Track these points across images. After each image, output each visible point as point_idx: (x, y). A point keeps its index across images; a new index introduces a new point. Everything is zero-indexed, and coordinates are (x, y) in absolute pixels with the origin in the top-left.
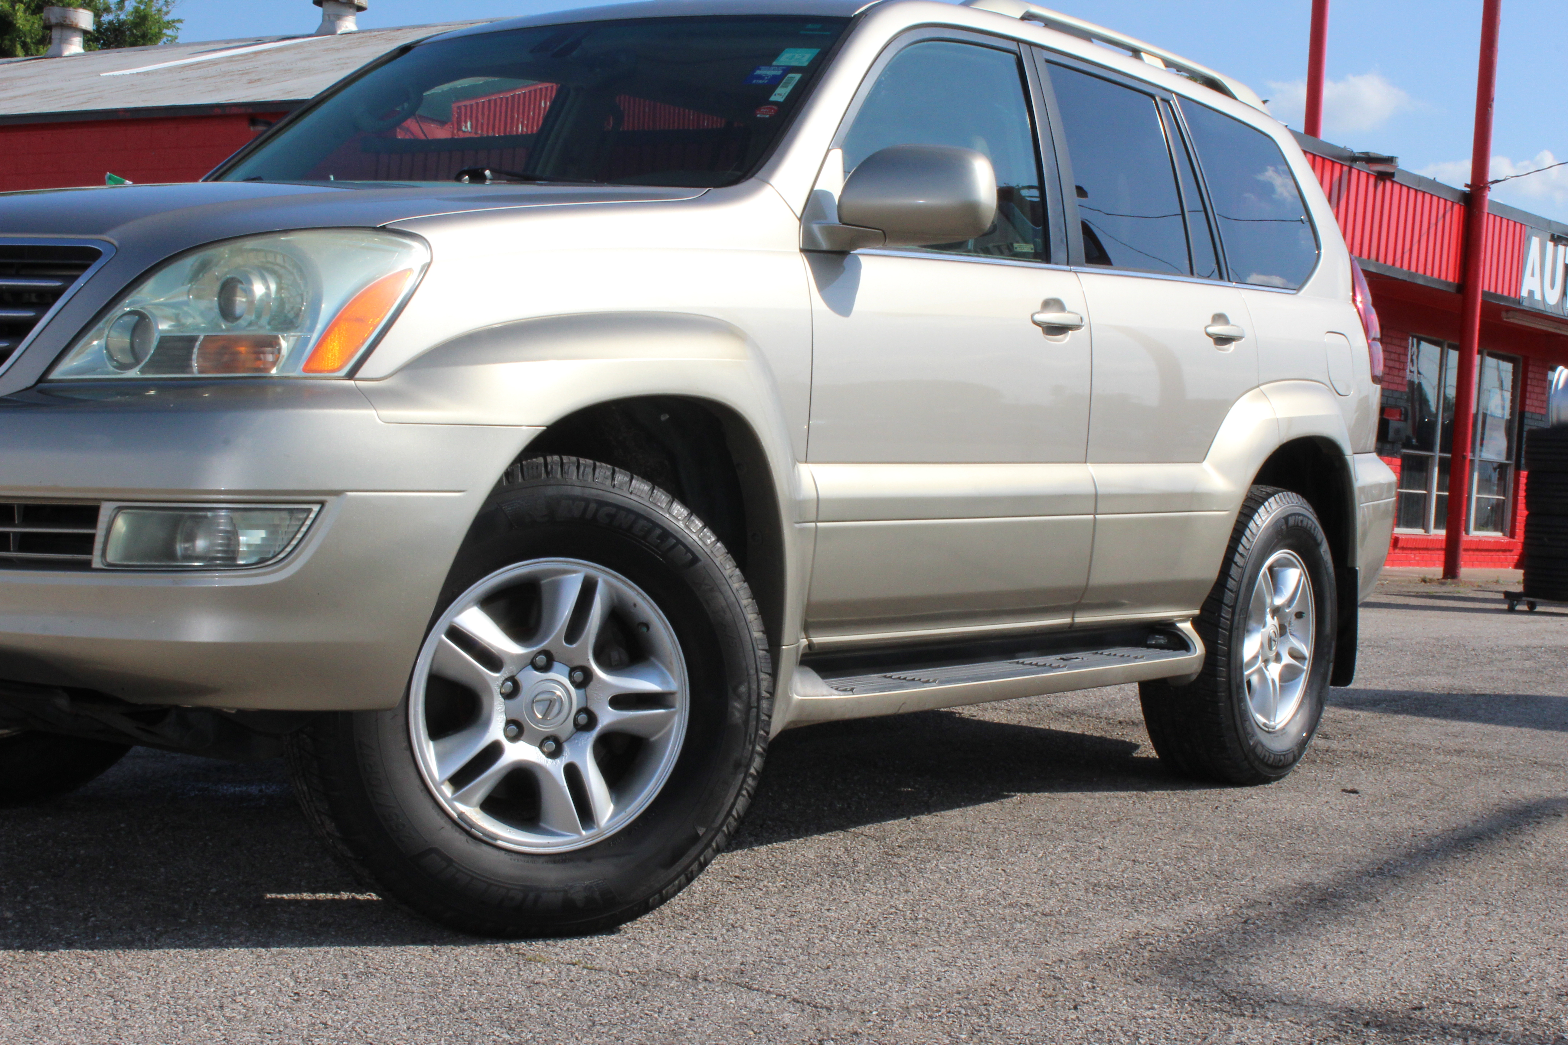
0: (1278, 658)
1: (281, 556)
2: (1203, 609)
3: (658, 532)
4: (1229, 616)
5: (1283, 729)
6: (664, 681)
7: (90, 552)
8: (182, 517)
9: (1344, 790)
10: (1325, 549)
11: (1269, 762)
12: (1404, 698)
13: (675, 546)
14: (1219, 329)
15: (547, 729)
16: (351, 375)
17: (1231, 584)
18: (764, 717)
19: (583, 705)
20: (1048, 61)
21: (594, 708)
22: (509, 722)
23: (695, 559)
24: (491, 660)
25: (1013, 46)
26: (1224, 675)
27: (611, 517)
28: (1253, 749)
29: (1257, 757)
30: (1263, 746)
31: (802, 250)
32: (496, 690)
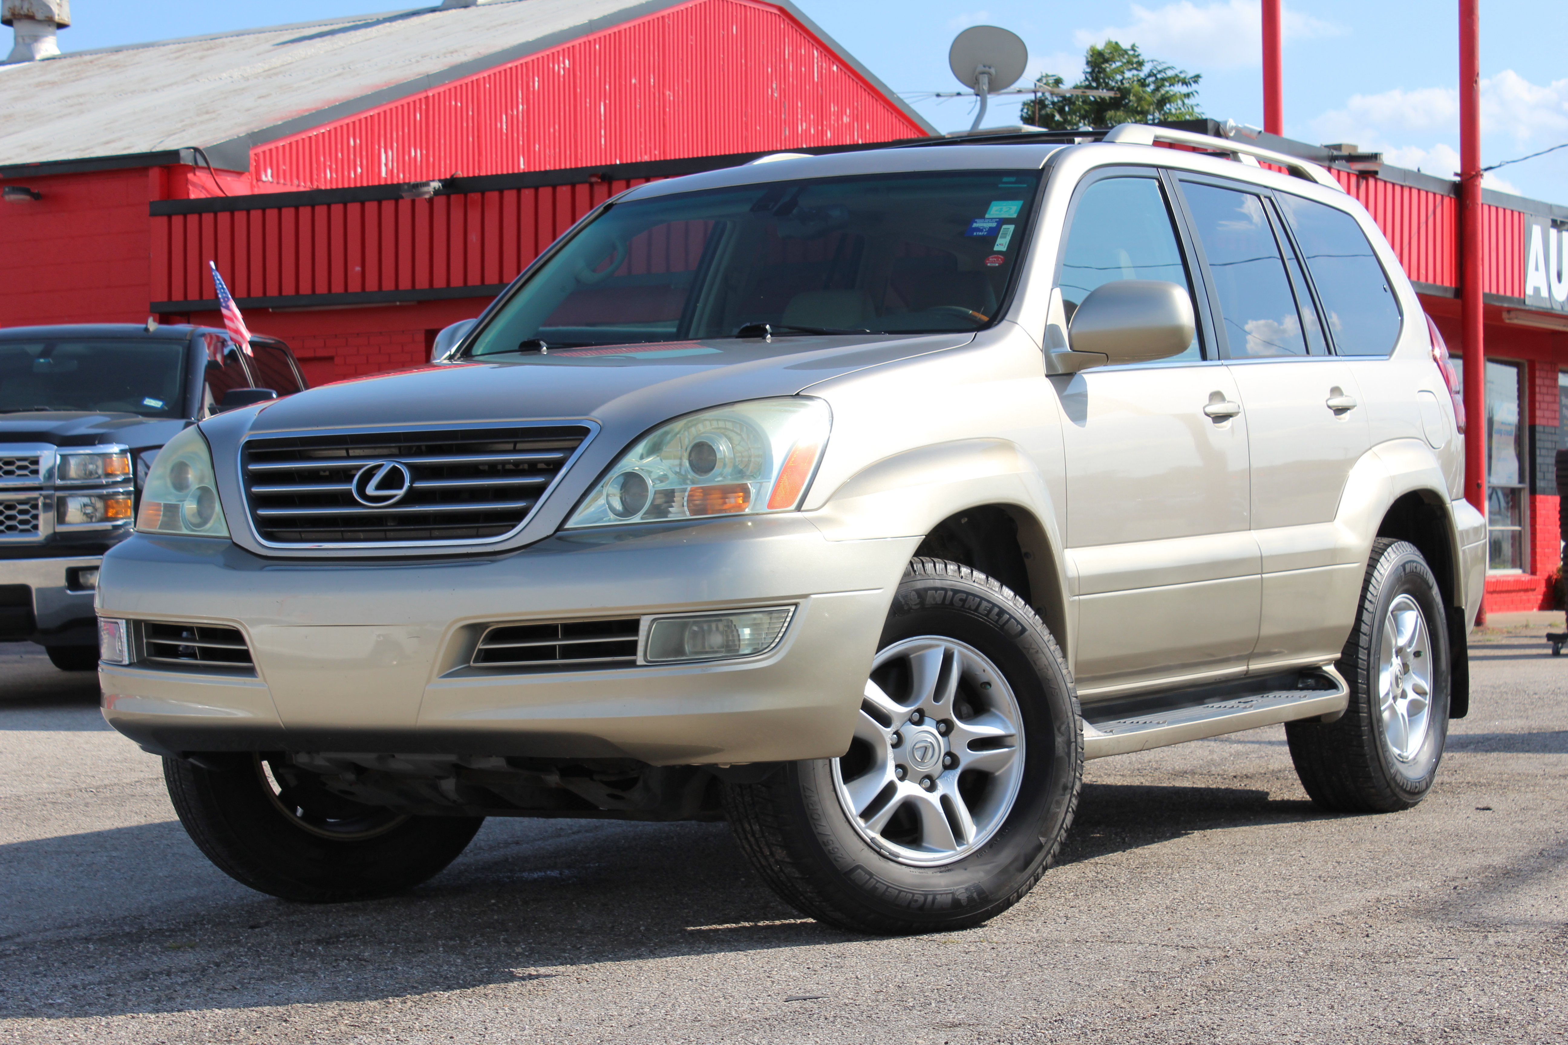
0: (1404, 695)
1: (773, 645)
2: (1343, 653)
3: (996, 610)
4: (1365, 658)
5: (1414, 759)
6: (1005, 727)
7: (634, 653)
8: (686, 624)
9: (1477, 809)
10: (1436, 591)
11: (1408, 789)
12: (1484, 739)
13: (1009, 620)
14: (1338, 402)
15: (924, 770)
16: (799, 508)
17: (1364, 628)
18: (1080, 750)
19: (948, 750)
20: (1181, 180)
21: (955, 751)
22: (898, 766)
23: (1024, 630)
24: (884, 719)
25: (1153, 172)
26: (1366, 710)
27: (964, 601)
28: (1394, 779)
29: (1397, 784)
30: (1401, 774)
31: (1047, 376)
32: (889, 743)
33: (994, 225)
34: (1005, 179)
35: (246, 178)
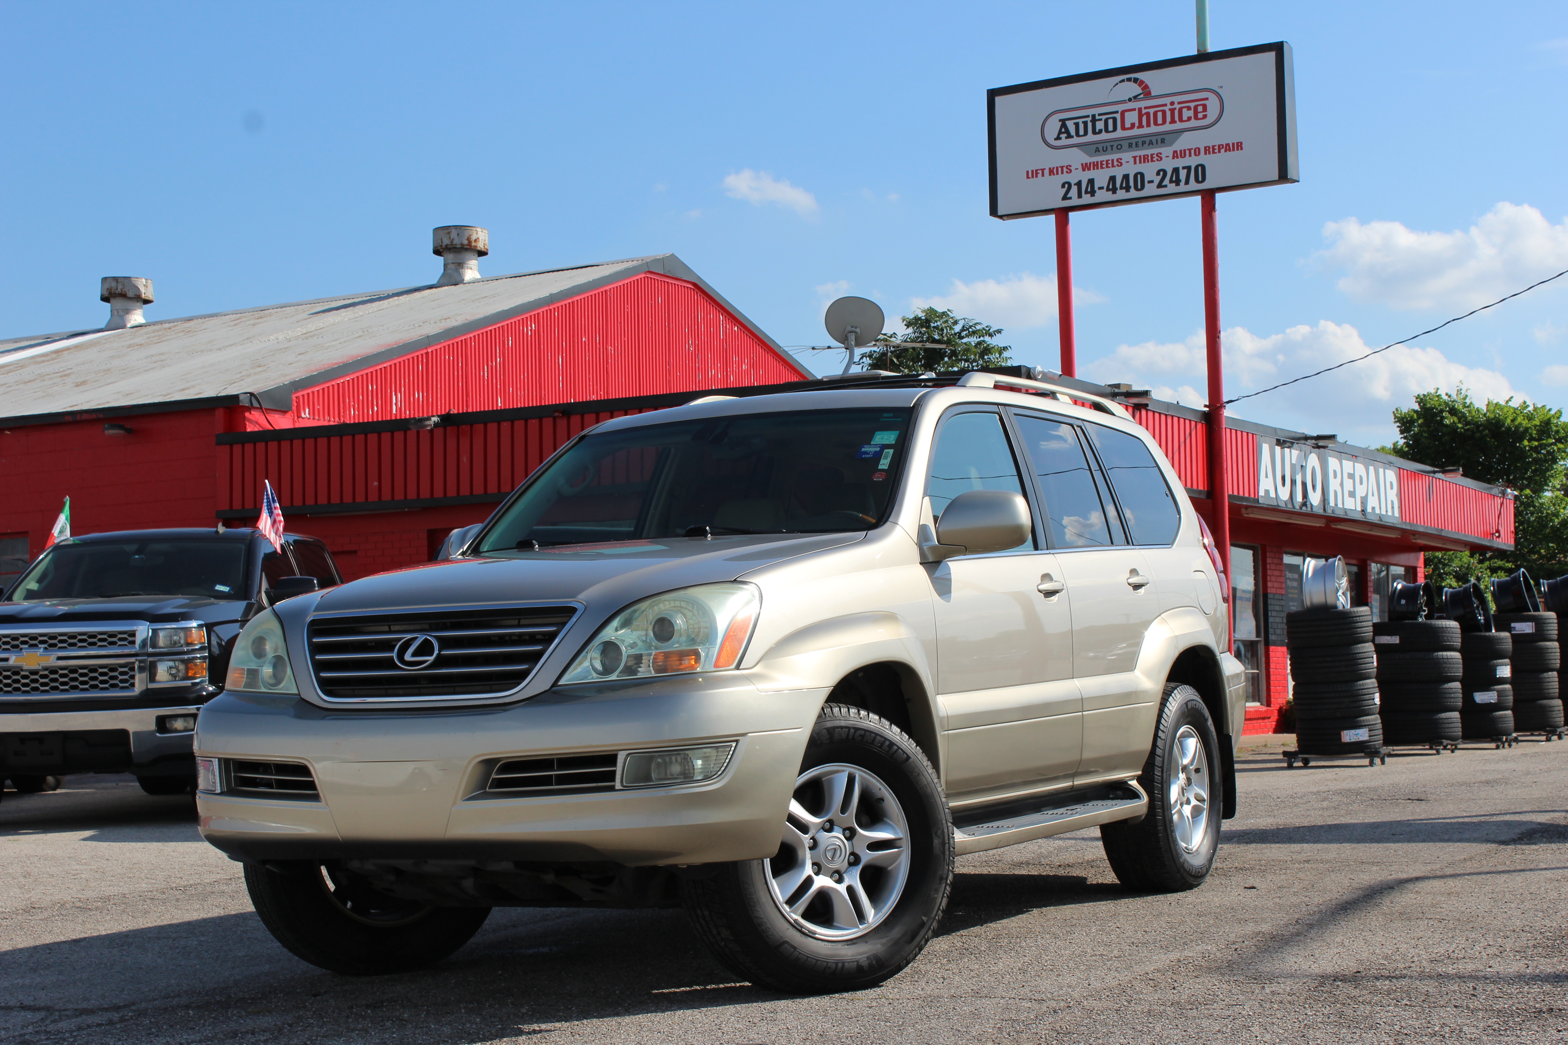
0: (1188, 802)
1: (720, 773)
2: (1143, 771)
3: (887, 743)
4: (1160, 774)
5: (1197, 850)
6: (895, 833)
7: (614, 780)
8: (653, 756)
9: (1245, 888)
10: (1210, 722)
11: (1193, 874)
12: (1248, 834)
13: (897, 750)
14: (1134, 580)
15: (835, 866)
16: (738, 667)
17: (1159, 752)
18: (952, 849)
19: (852, 851)
20: (1015, 414)
21: (857, 851)
22: (814, 864)
23: (908, 758)
24: (803, 827)
25: (994, 408)
26: (1161, 814)
27: (862, 736)
28: (1182, 865)
29: (1185, 870)
30: (1188, 862)
31: (921, 564)
32: (807, 846)
33: (878, 449)
34: (885, 415)
35: (289, 415)
